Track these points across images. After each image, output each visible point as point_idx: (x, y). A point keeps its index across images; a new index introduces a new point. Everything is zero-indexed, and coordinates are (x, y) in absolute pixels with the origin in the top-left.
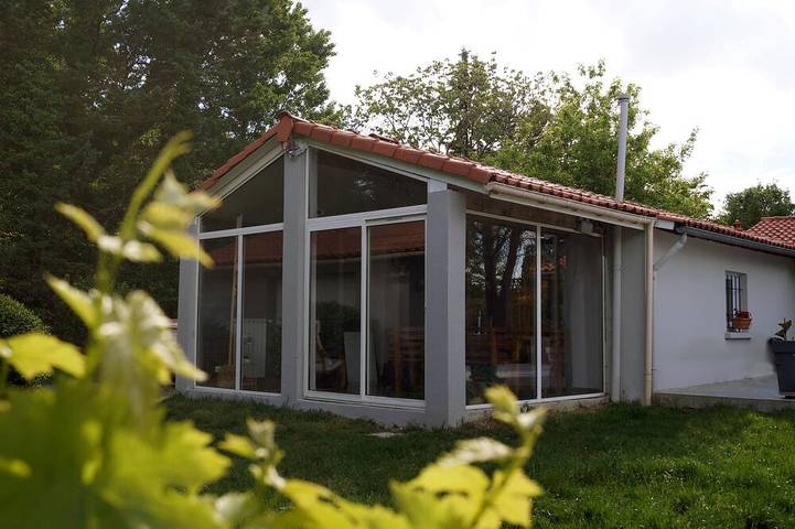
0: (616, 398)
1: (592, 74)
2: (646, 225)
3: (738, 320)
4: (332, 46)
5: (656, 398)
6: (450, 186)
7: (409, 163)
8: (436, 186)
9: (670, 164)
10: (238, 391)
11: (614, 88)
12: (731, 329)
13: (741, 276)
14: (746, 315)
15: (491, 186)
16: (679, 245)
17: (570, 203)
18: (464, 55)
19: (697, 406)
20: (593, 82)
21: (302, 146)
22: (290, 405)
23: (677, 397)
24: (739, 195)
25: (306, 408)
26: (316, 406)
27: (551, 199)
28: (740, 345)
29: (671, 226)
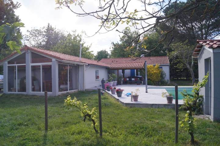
0: (80, 90)
1: (74, 32)
2: (84, 64)
3: (97, 77)
4: (20, 20)
5: (85, 90)
6: (56, 60)
7: (49, 56)
8: (54, 60)
9: (87, 49)
10: (17, 92)
11: (78, 35)
12: (96, 79)
13: (98, 71)
14: (98, 77)
15: (62, 60)
16: (89, 67)
17: (73, 62)
18: (49, 24)
19: (91, 91)
20: (74, 33)
21: (29, 51)
22: (28, 94)
23: (88, 89)
24: (99, 52)
25: (31, 94)
26: (33, 94)
27: (70, 62)
28: (98, 81)
29: (88, 64)
